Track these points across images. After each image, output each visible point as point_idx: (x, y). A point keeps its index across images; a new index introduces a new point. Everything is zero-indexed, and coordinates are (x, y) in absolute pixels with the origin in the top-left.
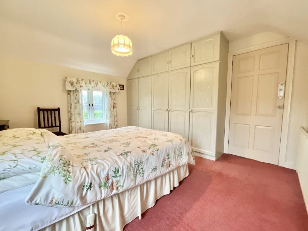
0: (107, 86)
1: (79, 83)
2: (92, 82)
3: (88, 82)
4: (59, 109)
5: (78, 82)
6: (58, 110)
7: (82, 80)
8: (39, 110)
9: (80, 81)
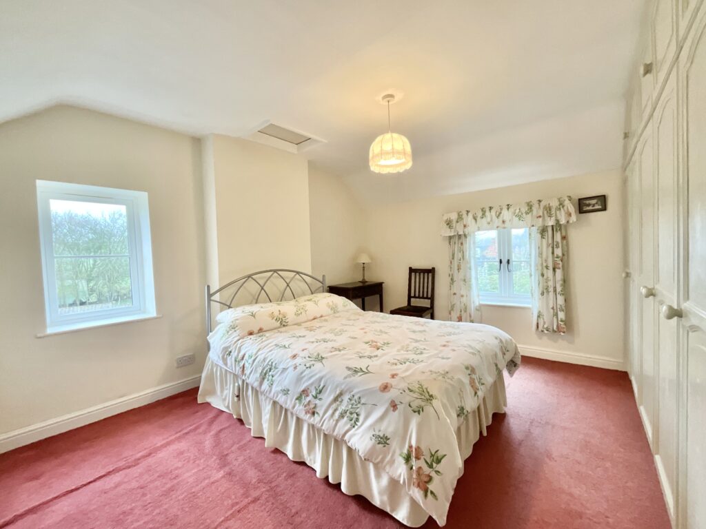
0: (527, 213)
1: (463, 219)
2: (488, 213)
3: (480, 214)
4: (434, 269)
5: (460, 218)
6: (432, 271)
7: (468, 212)
8: (411, 270)
9: (463, 216)
